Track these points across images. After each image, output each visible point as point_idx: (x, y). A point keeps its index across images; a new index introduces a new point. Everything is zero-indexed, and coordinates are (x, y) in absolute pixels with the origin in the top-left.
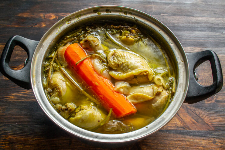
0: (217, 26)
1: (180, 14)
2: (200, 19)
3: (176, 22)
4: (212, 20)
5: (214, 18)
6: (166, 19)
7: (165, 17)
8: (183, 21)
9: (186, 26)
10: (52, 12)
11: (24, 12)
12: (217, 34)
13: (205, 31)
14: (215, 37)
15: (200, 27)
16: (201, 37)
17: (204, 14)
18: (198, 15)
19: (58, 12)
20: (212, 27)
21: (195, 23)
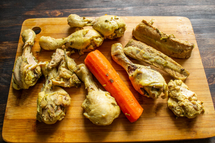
0: (210, 13)
1: (175, 4)
2: (194, 7)
3: (173, 11)
4: (205, 7)
5: (207, 6)
6: (163, 9)
7: (162, 8)
8: (179, 10)
9: (182, 14)
10: (56, 9)
11: (30, 11)
12: (211, 20)
13: (200, 18)
14: (209, 23)
15: (195, 15)
16: (196, 24)
17: (197, 2)
18: (192, 4)
19: (63, 9)
20: (205, 14)
21: (190, 11)
